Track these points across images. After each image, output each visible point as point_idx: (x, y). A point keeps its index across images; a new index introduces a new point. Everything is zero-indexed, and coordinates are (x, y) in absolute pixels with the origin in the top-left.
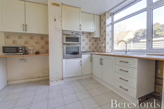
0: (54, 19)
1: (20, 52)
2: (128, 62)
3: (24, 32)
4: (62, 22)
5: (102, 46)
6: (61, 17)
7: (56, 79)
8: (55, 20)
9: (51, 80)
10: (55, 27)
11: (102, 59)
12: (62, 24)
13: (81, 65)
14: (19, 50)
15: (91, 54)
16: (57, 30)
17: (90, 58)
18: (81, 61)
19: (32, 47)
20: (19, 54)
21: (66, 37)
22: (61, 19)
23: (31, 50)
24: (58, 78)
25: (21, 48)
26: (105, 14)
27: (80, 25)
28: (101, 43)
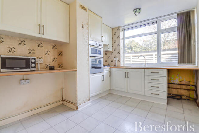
0: (82, 25)
1: (32, 68)
2: (158, 73)
3: (39, 36)
4: (88, 30)
5: (115, 60)
6: (88, 24)
7: (83, 100)
8: (83, 27)
9: (79, 103)
10: (83, 35)
11: (128, 72)
12: (88, 32)
13: (103, 81)
14: (31, 63)
15: (110, 68)
16: (84, 39)
17: (109, 73)
18: (103, 76)
19: (40, 58)
20: (29, 70)
21: (92, 48)
22: (88, 26)
23: (39, 64)
24: (85, 99)
25: (33, 61)
26: (118, 29)
27: (103, 36)
28: (114, 57)
